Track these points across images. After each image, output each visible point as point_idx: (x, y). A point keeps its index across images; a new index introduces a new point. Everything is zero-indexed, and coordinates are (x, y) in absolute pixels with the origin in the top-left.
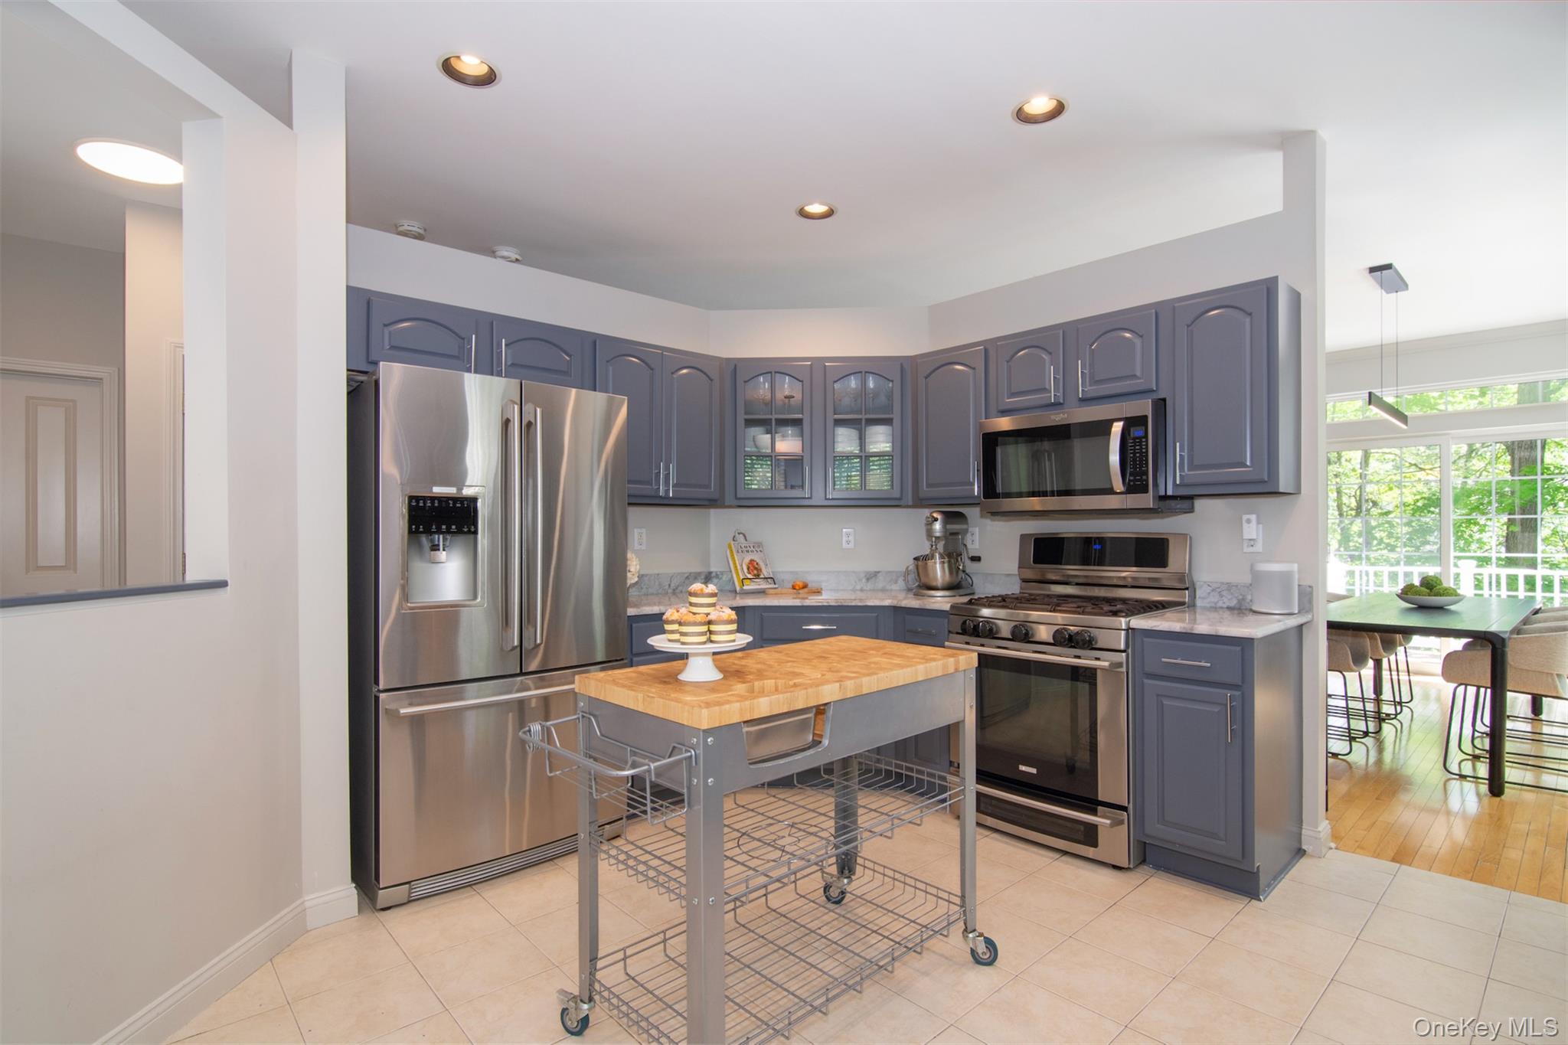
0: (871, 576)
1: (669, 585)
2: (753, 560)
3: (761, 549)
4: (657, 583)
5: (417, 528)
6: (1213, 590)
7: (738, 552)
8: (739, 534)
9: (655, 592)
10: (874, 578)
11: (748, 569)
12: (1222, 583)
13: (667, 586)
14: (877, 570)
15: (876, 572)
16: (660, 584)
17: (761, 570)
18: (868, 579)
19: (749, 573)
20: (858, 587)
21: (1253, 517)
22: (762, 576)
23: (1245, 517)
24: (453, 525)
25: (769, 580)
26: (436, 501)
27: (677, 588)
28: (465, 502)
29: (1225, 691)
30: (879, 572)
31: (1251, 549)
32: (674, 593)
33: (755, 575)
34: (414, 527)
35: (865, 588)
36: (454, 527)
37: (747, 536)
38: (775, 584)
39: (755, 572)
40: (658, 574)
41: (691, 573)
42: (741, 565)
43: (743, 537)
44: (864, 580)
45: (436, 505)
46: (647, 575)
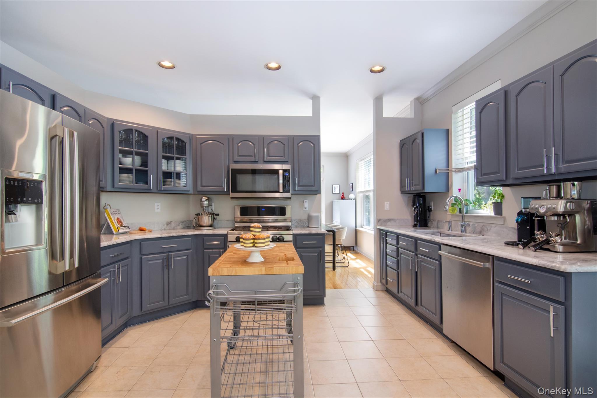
0: (169, 224)
2: (118, 218)
3: (120, 213)
5: (10, 199)
6: (296, 222)
7: (112, 214)
8: (108, 205)
10: (170, 224)
11: (117, 222)
12: (299, 220)
14: (171, 221)
15: (170, 222)
17: (122, 222)
18: (167, 225)
19: (118, 224)
20: (163, 228)
21: (307, 201)
22: (123, 226)
23: (305, 201)
24: (30, 198)
25: (126, 227)
26: (20, 182)
28: (36, 184)
29: (320, 249)
30: (172, 221)
31: (306, 210)
33: (121, 225)
34: (8, 198)
35: (166, 229)
36: (30, 199)
37: (111, 206)
38: (129, 229)
39: (120, 224)
42: (115, 221)
43: (109, 207)
44: (166, 225)
45: (20, 184)
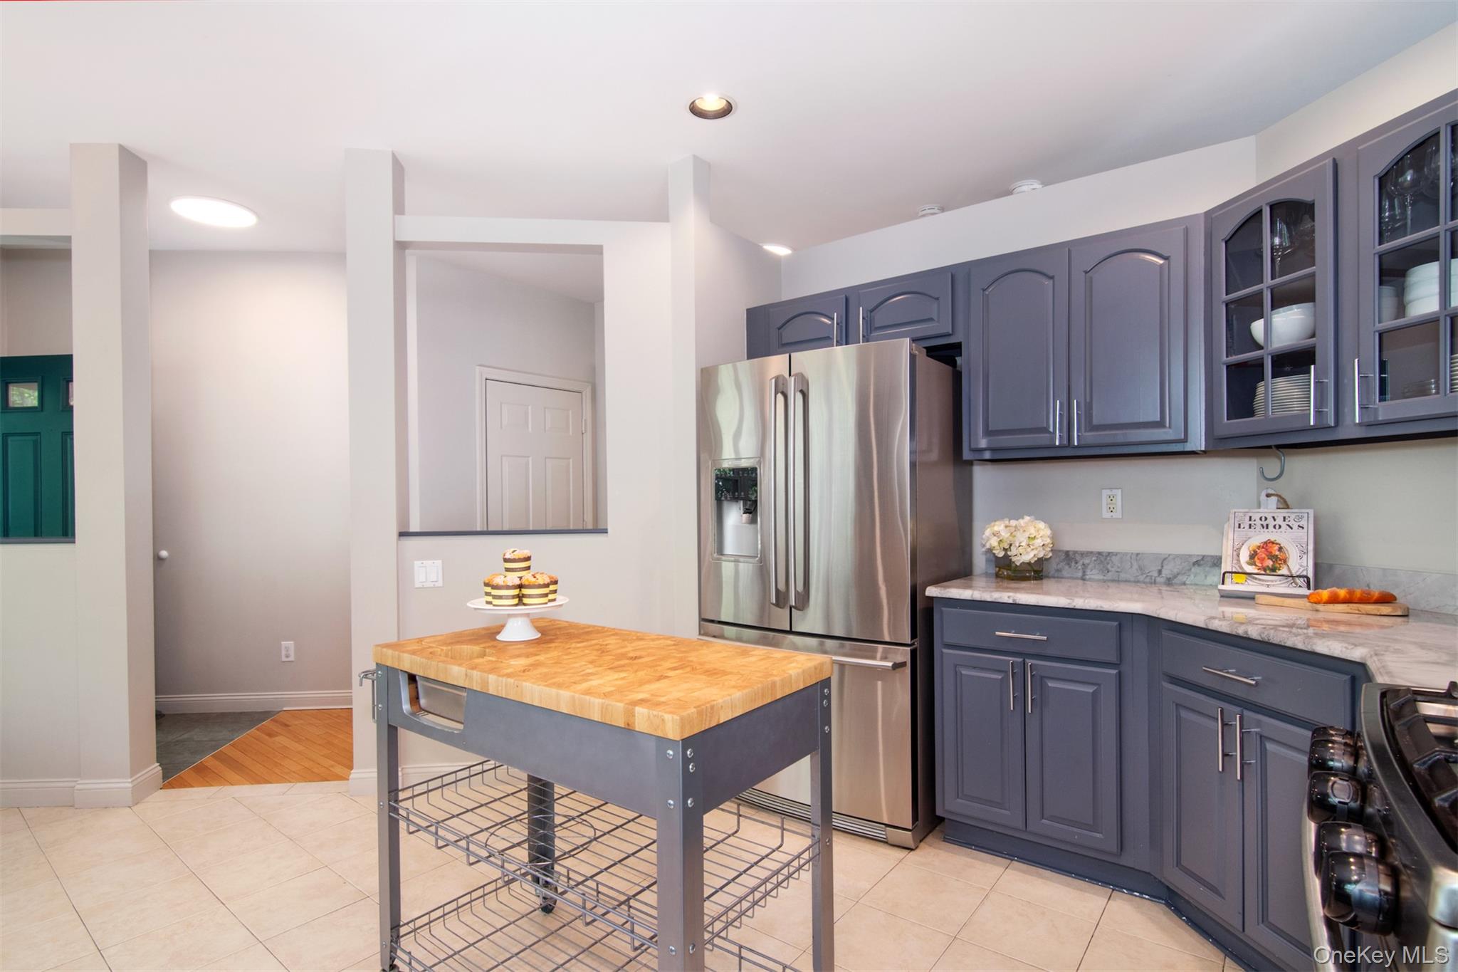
1: (1160, 572)
3: (1303, 524)
4: (1135, 566)
7: (1239, 526)
9: (1132, 579)
11: (1253, 555)
13: (1155, 574)
16: (1141, 569)
17: (1283, 560)
19: (1251, 563)
22: (1283, 572)
25: (1298, 580)
27: (1175, 577)
32: (1169, 582)
33: (1265, 568)
39: (1269, 563)
40: (1138, 554)
41: (1204, 557)
42: (1236, 550)
46: (1116, 554)
